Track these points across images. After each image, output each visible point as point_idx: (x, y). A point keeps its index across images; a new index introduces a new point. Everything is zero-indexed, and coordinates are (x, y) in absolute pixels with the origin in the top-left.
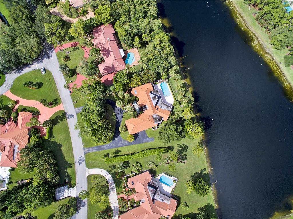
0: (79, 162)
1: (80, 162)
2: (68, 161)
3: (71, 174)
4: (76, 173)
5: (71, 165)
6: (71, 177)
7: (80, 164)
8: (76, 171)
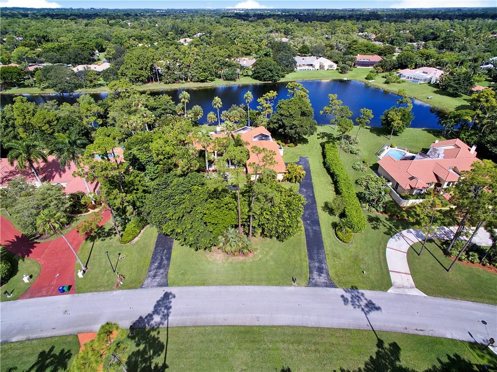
0: (366, 309)
1: (367, 305)
2: (367, 359)
3: (434, 356)
4: (421, 333)
5: (386, 345)
6: (445, 360)
7: (371, 306)
8: (411, 332)
